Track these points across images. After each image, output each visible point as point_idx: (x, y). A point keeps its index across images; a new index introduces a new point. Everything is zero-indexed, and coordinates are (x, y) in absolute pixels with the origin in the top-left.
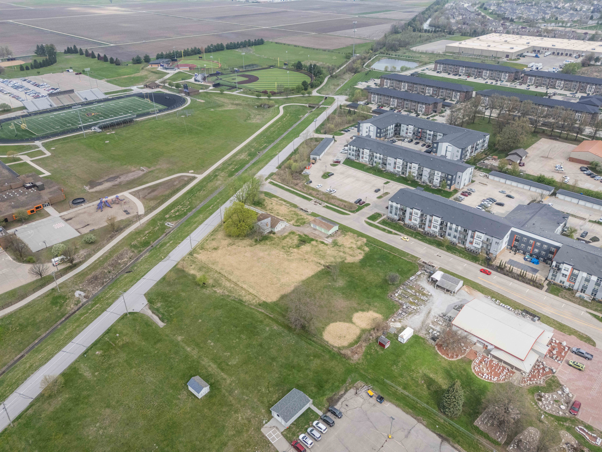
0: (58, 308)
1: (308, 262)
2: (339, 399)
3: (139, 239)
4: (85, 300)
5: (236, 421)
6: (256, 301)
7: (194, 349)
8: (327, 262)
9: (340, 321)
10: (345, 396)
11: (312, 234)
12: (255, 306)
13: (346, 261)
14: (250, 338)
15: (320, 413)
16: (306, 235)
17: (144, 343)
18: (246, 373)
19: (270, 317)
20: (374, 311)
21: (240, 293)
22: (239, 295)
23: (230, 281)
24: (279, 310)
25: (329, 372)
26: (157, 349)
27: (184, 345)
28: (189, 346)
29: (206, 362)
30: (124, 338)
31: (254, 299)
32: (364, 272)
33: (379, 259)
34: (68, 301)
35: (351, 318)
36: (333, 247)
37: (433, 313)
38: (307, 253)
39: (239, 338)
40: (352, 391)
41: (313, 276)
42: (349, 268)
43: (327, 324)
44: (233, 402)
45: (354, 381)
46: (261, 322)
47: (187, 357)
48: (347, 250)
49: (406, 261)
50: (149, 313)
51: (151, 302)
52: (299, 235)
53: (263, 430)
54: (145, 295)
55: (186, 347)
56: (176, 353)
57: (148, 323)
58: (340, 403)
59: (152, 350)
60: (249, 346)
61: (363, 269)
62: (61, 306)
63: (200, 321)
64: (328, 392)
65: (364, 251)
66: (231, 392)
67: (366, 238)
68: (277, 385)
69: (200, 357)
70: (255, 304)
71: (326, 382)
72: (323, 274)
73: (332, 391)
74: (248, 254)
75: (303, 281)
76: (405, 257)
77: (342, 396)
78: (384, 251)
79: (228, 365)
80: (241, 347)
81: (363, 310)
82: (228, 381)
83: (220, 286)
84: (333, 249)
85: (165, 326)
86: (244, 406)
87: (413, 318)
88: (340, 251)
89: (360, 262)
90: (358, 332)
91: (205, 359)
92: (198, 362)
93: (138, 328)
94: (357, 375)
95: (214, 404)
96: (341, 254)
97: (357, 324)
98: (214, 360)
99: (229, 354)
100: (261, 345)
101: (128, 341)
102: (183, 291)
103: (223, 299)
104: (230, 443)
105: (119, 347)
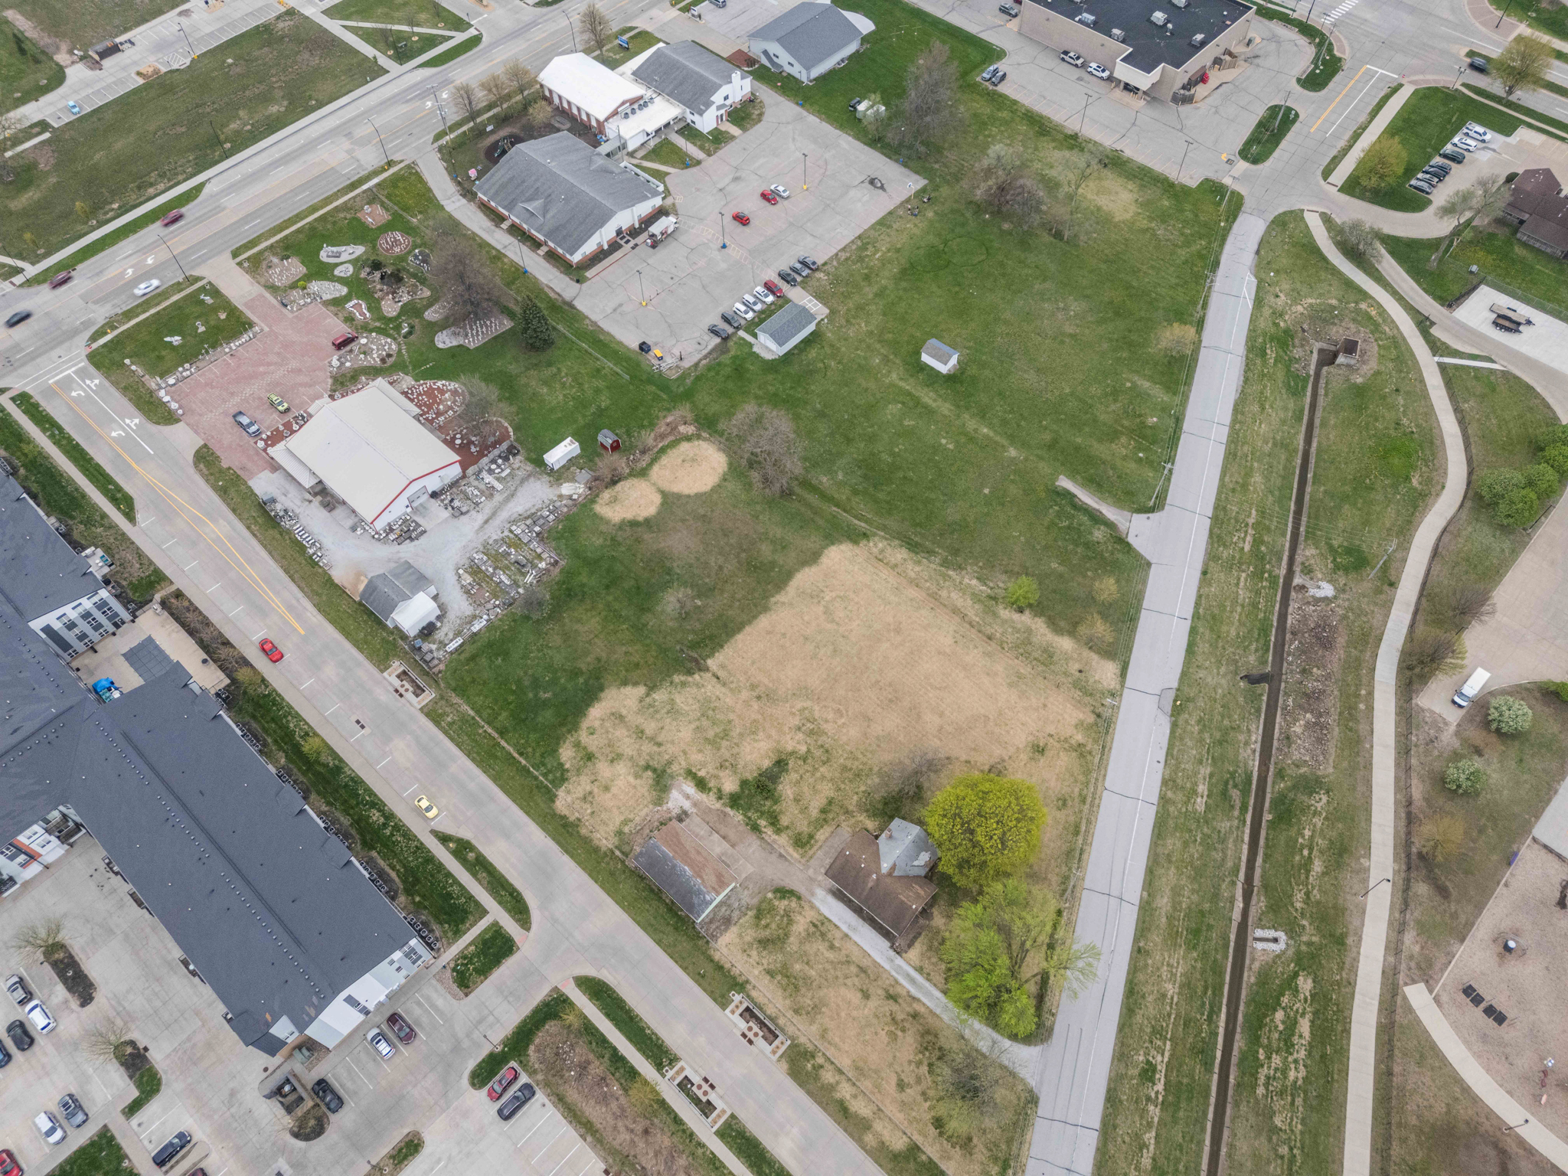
0: (1335, 543)
1: (753, 687)
2: (710, 353)
3: (1318, 821)
4: (1297, 580)
5: (867, 323)
6: (875, 545)
7: (975, 430)
8: (698, 686)
9: (689, 496)
10: (699, 356)
11: (732, 835)
12: (875, 535)
13: (641, 690)
14: (873, 454)
15: (741, 333)
16: (755, 828)
17: (1079, 440)
18: (866, 390)
19: (837, 505)
20: (608, 522)
21: (917, 569)
22: (919, 563)
23: (956, 611)
24: (821, 522)
25: (723, 393)
26: (1046, 428)
27: (998, 438)
28: (987, 437)
29: (945, 408)
30: (1124, 451)
31: (882, 551)
32: (599, 649)
33: (545, 704)
34: (1330, 566)
35: (662, 504)
36: (669, 763)
37: (480, 518)
38: (753, 729)
39: (892, 454)
40: (687, 364)
41: (740, 628)
42: (637, 665)
43: (714, 489)
44: (878, 346)
45: (682, 378)
46: (855, 492)
47: (982, 414)
48: (627, 745)
49: (468, 701)
50: (1109, 512)
51: (1121, 542)
52: (778, 831)
53: (827, 311)
54: (1149, 564)
55: (991, 434)
56: (1004, 422)
57: (1095, 483)
58: (710, 347)
59: (1055, 427)
60: (872, 439)
61: (599, 660)
62: (1331, 548)
63: (986, 491)
64: (728, 362)
65: (577, 745)
66: (886, 360)
67: (554, 815)
68: (811, 372)
69: (959, 416)
70: (876, 539)
71: (728, 377)
72: (712, 638)
73: (719, 364)
74: (931, 720)
75: (766, 609)
76: (464, 719)
77: (705, 357)
78: (514, 746)
79: (903, 403)
80: (886, 436)
81: (634, 524)
82: (894, 376)
83: (973, 594)
84: (671, 749)
85: (1057, 479)
86: (861, 341)
87: (528, 505)
88: (651, 739)
89: (601, 689)
90: (656, 471)
91: (946, 412)
92: (958, 407)
93: (1111, 473)
94: (674, 389)
95: (908, 343)
96: (650, 727)
97: (653, 489)
98: (929, 412)
99: (906, 423)
100: (849, 441)
101: (1113, 446)
102: (1061, 576)
103: (956, 552)
104: (871, 296)
105: (1122, 433)
